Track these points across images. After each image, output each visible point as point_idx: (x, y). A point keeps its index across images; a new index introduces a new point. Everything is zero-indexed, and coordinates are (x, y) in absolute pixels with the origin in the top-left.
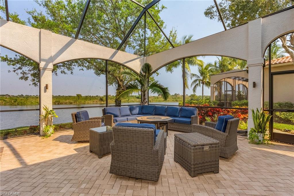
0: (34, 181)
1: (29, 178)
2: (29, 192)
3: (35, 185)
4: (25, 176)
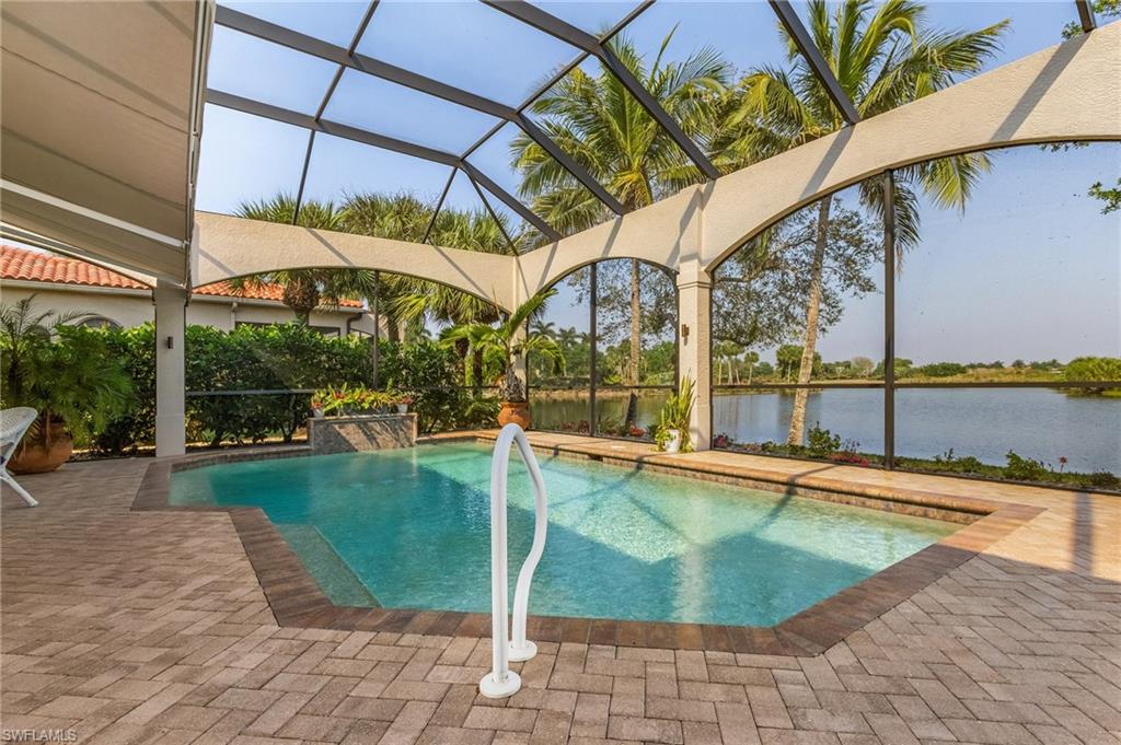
0: (1047, 636)
1: (1041, 619)
2: (1001, 651)
3: (1038, 648)
4: (1034, 609)
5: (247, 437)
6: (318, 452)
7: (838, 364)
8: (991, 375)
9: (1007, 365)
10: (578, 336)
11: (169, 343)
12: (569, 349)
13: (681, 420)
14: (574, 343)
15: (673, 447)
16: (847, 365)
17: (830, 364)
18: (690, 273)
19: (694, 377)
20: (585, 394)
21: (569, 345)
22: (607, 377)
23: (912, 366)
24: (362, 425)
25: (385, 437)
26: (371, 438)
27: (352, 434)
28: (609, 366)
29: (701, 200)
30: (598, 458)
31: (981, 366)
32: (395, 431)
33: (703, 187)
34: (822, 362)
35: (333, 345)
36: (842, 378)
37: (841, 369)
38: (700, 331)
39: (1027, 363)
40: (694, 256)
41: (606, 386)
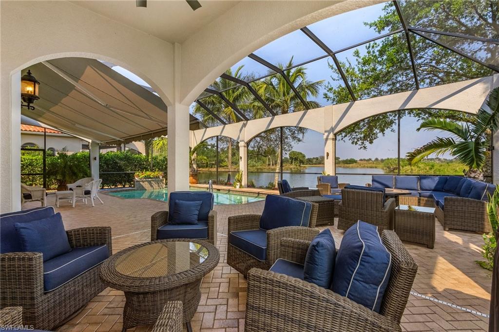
5: (113, 186)
6: (137, 190)
7: (314, 158)
8: (365, 164)
9: (373, 159)
10: (209, 145)
11: (95, 159)
12: (205, 151)
13: (240, 181)
14: (207, 148)
15: (238, 187)
16: (317, 159)
17: (311, 159)
18: (241, 144)
19: (243, 170)
20: (215, 170)
21: (205, 149)
22: (222, 163)
23: (340, 160)
24: (150, 182)
25: (155, 185)
26: (152, 186)
27: (146, 185)
28: (222, 158)
29: (244, 125)
30: (219, 190)
31: (364, 160)
32: (158, 184)
33: (245, 122)
34: (306, 158)
35: (137, 158)
36: (315, 164)
37: (315, 160)
38: (244, 158)
39: (380, 159)
40: (243, 141)
41: (220, 167)
